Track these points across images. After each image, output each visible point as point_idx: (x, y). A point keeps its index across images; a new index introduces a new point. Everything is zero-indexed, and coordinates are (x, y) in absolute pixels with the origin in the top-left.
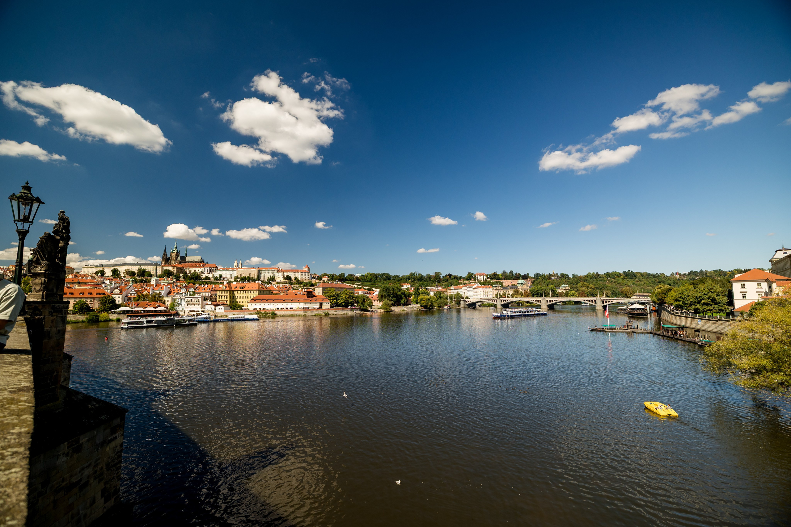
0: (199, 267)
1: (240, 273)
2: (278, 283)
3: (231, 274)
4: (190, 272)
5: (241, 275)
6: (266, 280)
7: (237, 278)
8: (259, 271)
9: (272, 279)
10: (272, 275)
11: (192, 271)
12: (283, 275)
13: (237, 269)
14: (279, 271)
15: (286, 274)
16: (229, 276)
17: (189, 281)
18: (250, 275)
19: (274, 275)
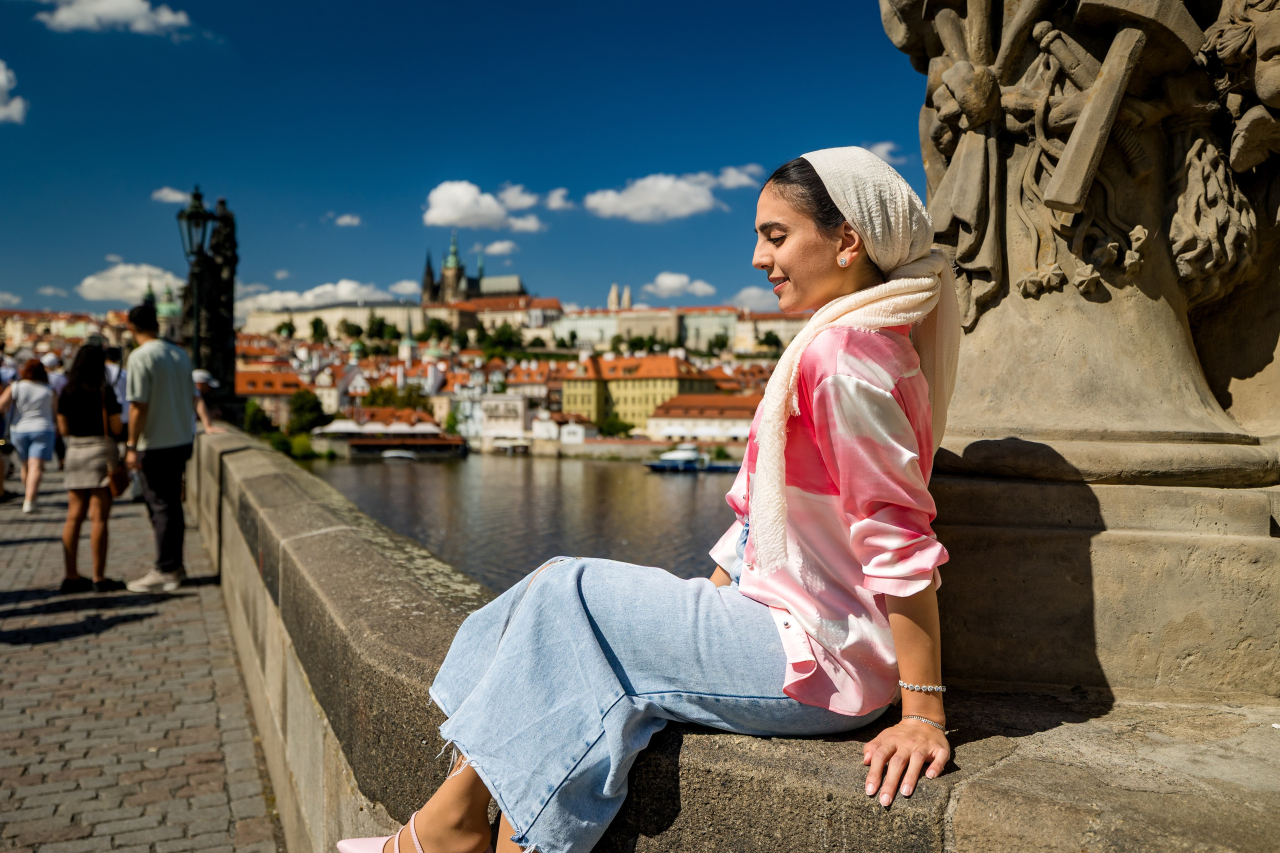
0: (517, 308)
1: (626, 325)
2: (740, 357)
3: (602, 332)
4: (493, 323)
5: (629, 332)
6: (703, 346)
7: (617, 341)
8: (681, 319)
9: (720, 343)
10: (720, 331)
11: (499, 323)
12: (756, 330)
13: (618, 312)
14: (741, 317)
15: (765, 327)
16: (595, 336)
17: (490, 351)
18: (655, 330)
19: (726, 329)
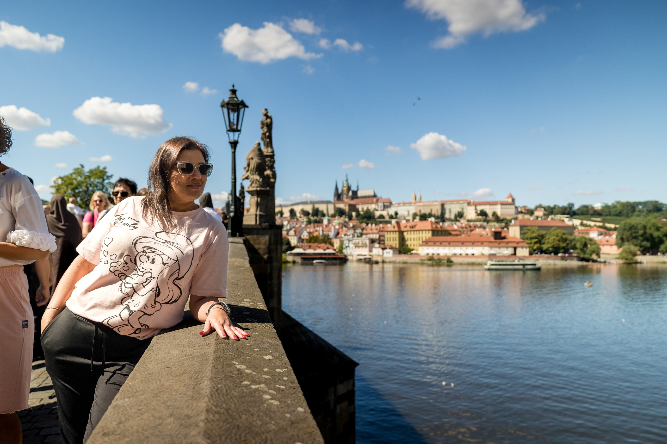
0: (372, 203)
1: (419, 209)
2: (469, 221)
3: (408, 211)
4: (363, 209)
5: (420, 211)
6: (453, 217)
7: (415, 216)
8: (443, 205)
9: (460, 215)
10: (460, 210)
11: (365, 209)
12: (476, 209)
13: (415, 203)
14: (469, 204)
15: (480, 208)
16: (406, 213)
17: (361, 221)
18: (431, 211)
19: (463, 209)
